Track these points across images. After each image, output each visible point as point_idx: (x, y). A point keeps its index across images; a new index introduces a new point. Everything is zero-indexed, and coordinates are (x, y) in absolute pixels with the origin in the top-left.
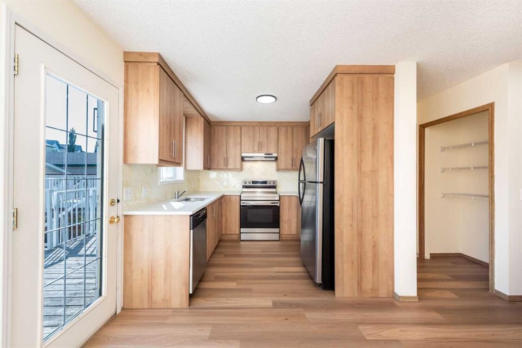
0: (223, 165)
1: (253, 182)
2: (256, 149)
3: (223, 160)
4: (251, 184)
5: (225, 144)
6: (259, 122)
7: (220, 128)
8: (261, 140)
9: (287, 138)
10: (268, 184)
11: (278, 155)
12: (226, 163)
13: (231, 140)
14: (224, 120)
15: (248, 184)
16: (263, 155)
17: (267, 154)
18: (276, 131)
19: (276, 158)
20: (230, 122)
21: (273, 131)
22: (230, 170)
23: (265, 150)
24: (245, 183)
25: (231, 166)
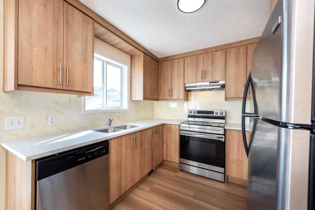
0: (168, 96)
1: (199, 112)
2: (200, 77)
3: (168, 91)
4: (196, 114)
5: (170, 77)
6: (203, 50)
7: (166, 62)
8: (205, 68)
9: (237, 61)
10: (215, 115)
11: (226, 82)
12: (171, 95)
13: (175, 73)
14: (169, 56)
15: (193, 114)
16: (208, 83)
17: (212, 83)
18: (224, 56)
19: (223, 86)
20: (174, 56)
21: (219, 55)
22: (174, 100)
23: (209, 78)
24: (191, 112)
25: (175, 96)
